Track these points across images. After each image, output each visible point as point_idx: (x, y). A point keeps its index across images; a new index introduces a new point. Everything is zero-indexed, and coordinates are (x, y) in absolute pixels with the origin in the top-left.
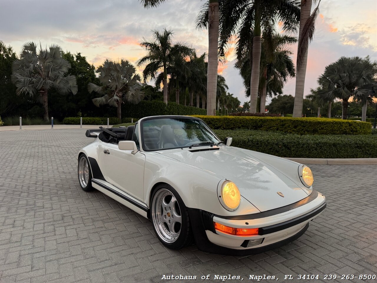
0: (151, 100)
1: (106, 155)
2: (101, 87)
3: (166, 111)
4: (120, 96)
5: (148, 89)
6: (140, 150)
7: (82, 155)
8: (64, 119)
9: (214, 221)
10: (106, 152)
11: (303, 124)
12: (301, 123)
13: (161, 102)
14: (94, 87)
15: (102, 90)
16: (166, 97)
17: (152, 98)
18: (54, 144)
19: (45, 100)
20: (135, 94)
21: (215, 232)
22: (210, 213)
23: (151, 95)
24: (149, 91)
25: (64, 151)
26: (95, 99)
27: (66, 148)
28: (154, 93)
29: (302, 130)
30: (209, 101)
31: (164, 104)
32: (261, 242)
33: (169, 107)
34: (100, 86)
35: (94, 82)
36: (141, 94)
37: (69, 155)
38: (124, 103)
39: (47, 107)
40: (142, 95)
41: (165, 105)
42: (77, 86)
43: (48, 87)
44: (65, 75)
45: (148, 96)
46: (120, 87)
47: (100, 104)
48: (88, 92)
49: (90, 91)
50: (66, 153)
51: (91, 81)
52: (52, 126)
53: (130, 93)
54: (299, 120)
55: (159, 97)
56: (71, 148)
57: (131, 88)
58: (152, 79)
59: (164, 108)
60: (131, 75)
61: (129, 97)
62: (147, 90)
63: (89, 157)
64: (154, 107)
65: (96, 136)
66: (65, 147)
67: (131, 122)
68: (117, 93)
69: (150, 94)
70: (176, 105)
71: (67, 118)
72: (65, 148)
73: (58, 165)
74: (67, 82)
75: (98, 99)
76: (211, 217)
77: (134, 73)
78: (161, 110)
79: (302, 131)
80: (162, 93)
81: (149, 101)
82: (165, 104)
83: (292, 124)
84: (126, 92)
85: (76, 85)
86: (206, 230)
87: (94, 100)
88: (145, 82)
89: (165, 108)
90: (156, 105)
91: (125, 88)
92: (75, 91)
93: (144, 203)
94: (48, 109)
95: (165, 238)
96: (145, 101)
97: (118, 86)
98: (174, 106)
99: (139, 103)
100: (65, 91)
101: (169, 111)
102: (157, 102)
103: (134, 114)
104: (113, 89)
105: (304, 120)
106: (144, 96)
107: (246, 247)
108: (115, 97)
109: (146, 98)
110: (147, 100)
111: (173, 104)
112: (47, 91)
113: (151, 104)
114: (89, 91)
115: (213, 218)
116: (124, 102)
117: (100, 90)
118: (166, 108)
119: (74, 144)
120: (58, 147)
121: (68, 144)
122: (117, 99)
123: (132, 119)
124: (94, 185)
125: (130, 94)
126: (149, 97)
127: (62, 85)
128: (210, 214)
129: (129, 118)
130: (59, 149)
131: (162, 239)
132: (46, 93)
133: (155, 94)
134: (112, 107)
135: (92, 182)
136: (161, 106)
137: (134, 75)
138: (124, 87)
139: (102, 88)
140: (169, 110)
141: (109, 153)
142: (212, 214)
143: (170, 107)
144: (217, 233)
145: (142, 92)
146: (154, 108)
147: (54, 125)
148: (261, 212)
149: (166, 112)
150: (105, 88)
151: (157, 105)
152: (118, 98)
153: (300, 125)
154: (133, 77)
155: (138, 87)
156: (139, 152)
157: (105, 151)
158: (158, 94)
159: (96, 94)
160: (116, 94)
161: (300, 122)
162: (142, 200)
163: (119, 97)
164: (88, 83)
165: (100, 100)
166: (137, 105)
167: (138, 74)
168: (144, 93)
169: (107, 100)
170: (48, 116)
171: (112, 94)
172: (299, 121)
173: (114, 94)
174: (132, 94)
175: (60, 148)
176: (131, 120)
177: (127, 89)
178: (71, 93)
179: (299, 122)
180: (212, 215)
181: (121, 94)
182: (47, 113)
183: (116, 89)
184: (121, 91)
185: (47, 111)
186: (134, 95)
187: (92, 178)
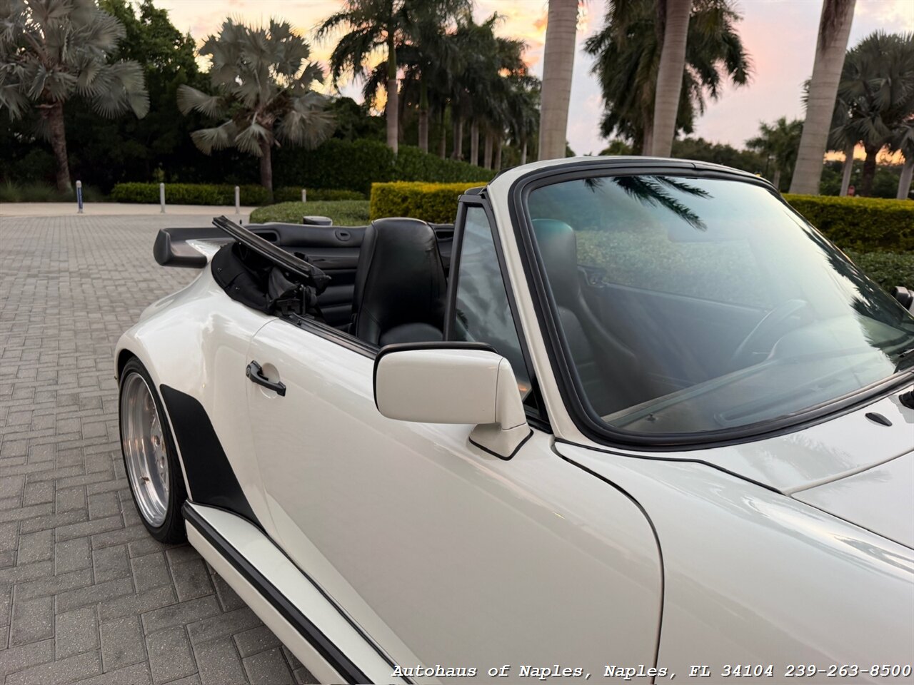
0: (354, 138)
2: (214, 98)
3: (394, 171)
4: (267, 123)
5: (343, 106)
6: (547, 428)
7: (128, 362)
8: (113, 187)
10: (259, 376)
11: (850, 217)
12: (845, 214)
13: (381, 144)
14: (194, 97)
15: (217, 107)
16: (394, 131)
17: (356, 134)
18: (73, 265)
19: (58, 132)
20: (310, 120)
23: (353, 125)
24: (347, 114)
25: (99, 293)
26: (198, 132)
27: (106, 283)
28: (361, 119)
29: (847, 235)
30: (547, 139)
31: (390, 151)
33: (402, 160)
34: (211, 95)
35: (194, 84)
36: (328, 119)
37: (113, 310)
38: (278, 144)
39: (65, 151)
40: (328, 122)
41: (393, 154)
42: (146, 92)
43: (61, 94)
44: (111, 60)
45: (343, 127)
46: (267, 100)
47: (212, 147)
48: (179, 113)
49: (185, 109)
50: (104, 302)
51: (186, 80)
52: (81, 207)
53: (295, 117)
54: (840, 205)
55: (375, 132)
56: (123, 282)
57: (297, 103)
58: (355, 76)
59: (389, 164)
60: (298, 64)
61: (293, 128)
62: (342, 109)
63: (162, 387)
64: (360, 158)
65: (199, 263)
66: (103, 277)
67: (299, 199)
68: (258, 115)
69: (348, 123)
70: (420, 157)
71: (124, 185)
72: (104, 280)
73: (62, 361)
74: (117, 80)
75: (206, 131)
77: (306, 58)
78: (381, 167)
79: (846, 240)
80: (382, 120)
81: (347, 142)
82: (392, 151)
83: (816, 216)
84: (284, 115)
85: (144, 89)
87: (195, 135)
88: (336, 87)
89: (392, 164)
90: (367, 154)
91: (283, 101)
92: (141, 108)
94: (66, 157)
96: (336, 140)
97: (261, 98)
98: (414, 156)
99: (321, 146)
100: (111, 106)
101: (401, 171)
102: (369, 145)
103: (307, 176)
104: (249, 104)
105: (855, 203)
106: (335, 125)
108: (255, 128)
109: (338, 134)
110: (342, 139)
111: (412, 152)
112: (61, 105)
113: (354, 150)
114: (181, 108)
116: (280, 143)
117: (212, 104)
118: (394, 162)
119: (134, 266)
120: (81, 275)
121: (116, 265)
122: (260, 135)
123: (304, 191)
125: (297, 119)
126: (347, 130)
127: (102, 90)
129: (293, 189)
130: (81, 285)
132: (60, 111)
133: (364, 122)
134: (247, 156)
135: (187, 521)
136: (382, 156)
137: (305, 63)
138: (279, 99)
139: (218, 101)
140: (403, 169)
141: (281, 391)
143: (406, 160)
145: (328, 114)
146: (361, 163)
147: (85, 205)
149: (393, 175)
150: (226, 100)
151: (370, 152)
152: (263, 131)
153: (842, 219)
154: (303, 69)
155: (318, 100)
156: (541, 439)
157: (253, 369)
158: (372, 123)
159: (200, 119)
160: (256, 119)
161: (843, 212)
163: (266, 127)
164: (178, 85)
165: (211, 137)
166: (314, 151)
167: (317, 63)
168: (334, 118)
169: (231, 137)
170: (68, 178)
171: (246, 117)
172: (838, 208)
173: (252, 118)
174: (302, 120)
175: (90, 280)
176: (301, 193)
177: (287, 105)
178: (131, 113)
179: (839, 211)
181: (269, 120)
182: (64, 169)
183: (257, 103)
184: (270, 109)
185: (65, 164)
186: (308, 121)
187: (187, 496)
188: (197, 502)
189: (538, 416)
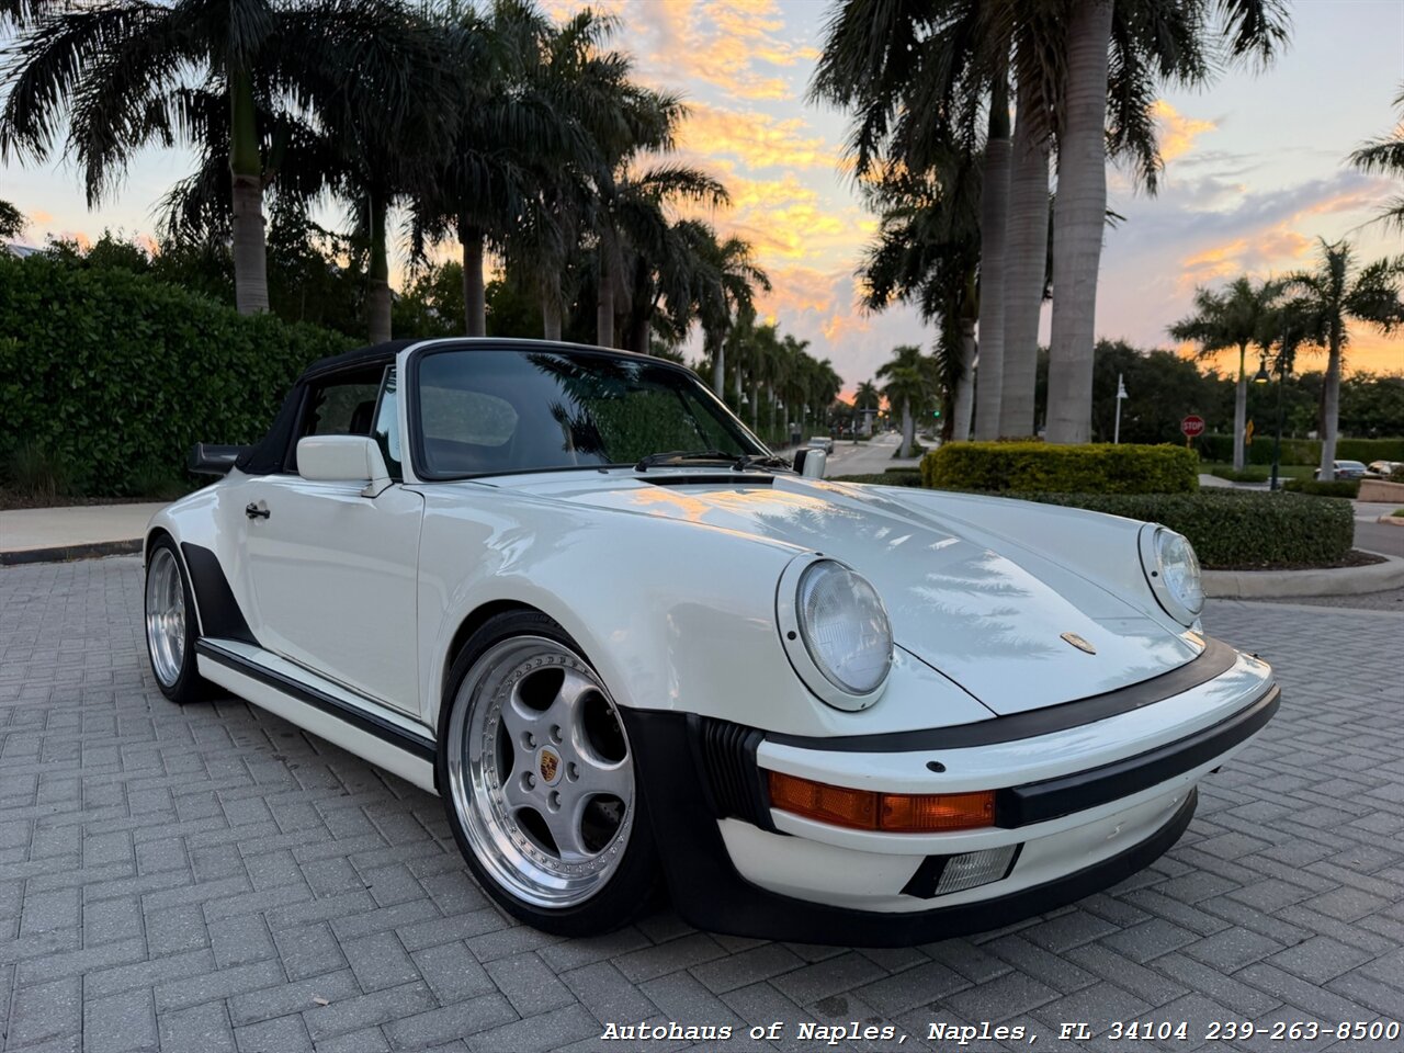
1: (258, 522)
6: (401, 482)
7: (158, 540)
9: (761, 763)
10: (254, 511)
21: (767, 825)
22: (742, 727)
32: (1005, 868)
63: (183, 544)
76: (748, 744)
86: (723, 818)
93: (420, 722)
95: (523, 883)
107: (928, 893)
115: (758, 751)
124: (208, 668)
128: (743, 734)
131: (501, 887)
135: (199, 656)
141: (266, 515)
142: (750, 729)
144: (778, 826)
148: (1000, 717)
156: (398, 485)
157: (250, 508)
162: (413, 710)
180: (753, 736)
187: (200, 634)
188: (206, 635)
189: (395, 471)
